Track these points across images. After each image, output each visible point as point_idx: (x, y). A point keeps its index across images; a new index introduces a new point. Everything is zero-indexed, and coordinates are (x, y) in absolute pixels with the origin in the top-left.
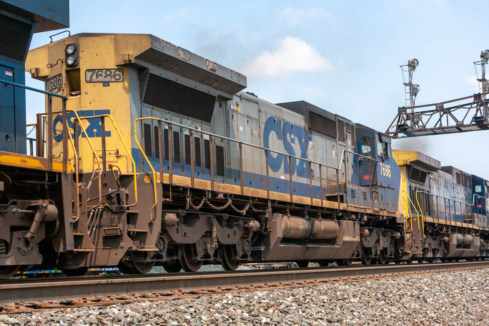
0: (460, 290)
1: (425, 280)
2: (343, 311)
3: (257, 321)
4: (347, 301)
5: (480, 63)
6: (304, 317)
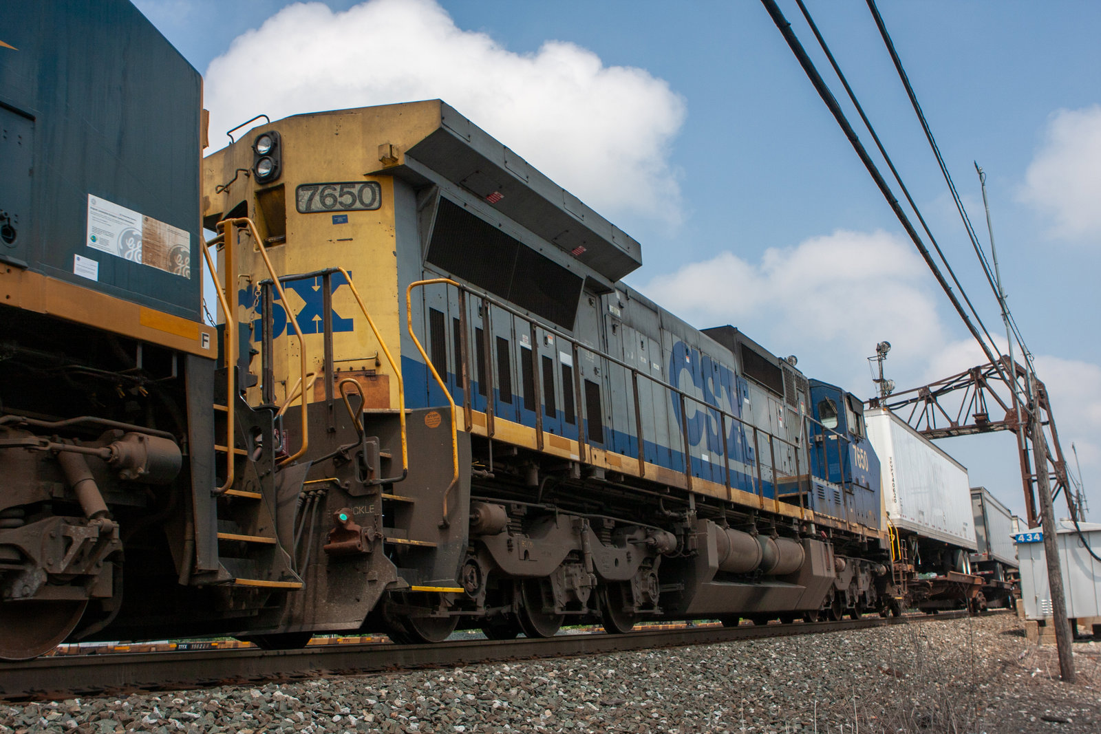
0: (828, 656)
1: (777, 644)
2: (631, 691)
3: (485, 706)
4: (645, 675)
5: (877, 358)
6: (565, 699)
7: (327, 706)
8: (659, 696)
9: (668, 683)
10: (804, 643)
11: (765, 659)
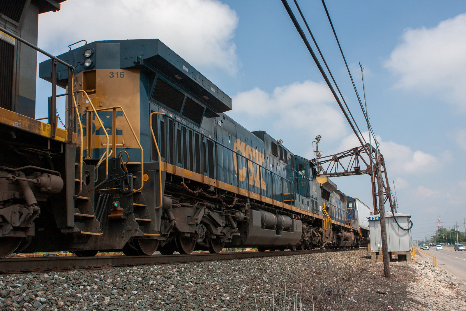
5: (315, 142)
7: (78, 282)
8: (220, 280)
9: (224, 275)
10: (281, 259)
11: (265, 266)
